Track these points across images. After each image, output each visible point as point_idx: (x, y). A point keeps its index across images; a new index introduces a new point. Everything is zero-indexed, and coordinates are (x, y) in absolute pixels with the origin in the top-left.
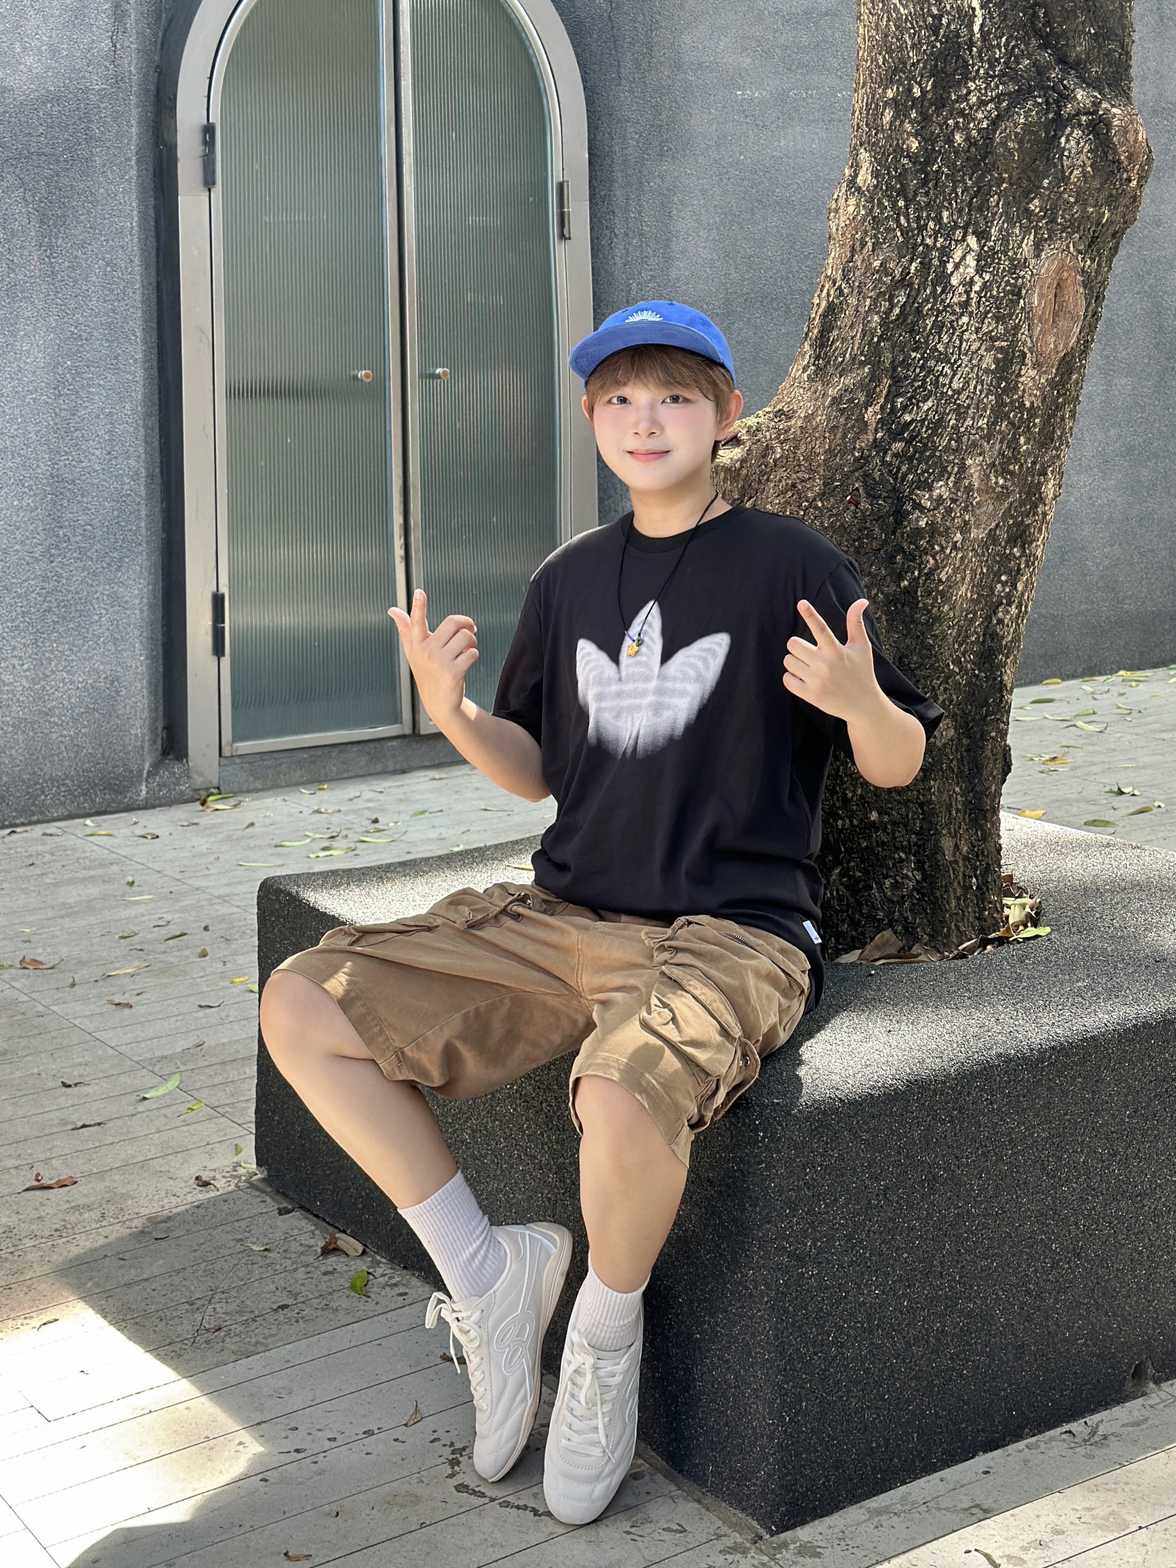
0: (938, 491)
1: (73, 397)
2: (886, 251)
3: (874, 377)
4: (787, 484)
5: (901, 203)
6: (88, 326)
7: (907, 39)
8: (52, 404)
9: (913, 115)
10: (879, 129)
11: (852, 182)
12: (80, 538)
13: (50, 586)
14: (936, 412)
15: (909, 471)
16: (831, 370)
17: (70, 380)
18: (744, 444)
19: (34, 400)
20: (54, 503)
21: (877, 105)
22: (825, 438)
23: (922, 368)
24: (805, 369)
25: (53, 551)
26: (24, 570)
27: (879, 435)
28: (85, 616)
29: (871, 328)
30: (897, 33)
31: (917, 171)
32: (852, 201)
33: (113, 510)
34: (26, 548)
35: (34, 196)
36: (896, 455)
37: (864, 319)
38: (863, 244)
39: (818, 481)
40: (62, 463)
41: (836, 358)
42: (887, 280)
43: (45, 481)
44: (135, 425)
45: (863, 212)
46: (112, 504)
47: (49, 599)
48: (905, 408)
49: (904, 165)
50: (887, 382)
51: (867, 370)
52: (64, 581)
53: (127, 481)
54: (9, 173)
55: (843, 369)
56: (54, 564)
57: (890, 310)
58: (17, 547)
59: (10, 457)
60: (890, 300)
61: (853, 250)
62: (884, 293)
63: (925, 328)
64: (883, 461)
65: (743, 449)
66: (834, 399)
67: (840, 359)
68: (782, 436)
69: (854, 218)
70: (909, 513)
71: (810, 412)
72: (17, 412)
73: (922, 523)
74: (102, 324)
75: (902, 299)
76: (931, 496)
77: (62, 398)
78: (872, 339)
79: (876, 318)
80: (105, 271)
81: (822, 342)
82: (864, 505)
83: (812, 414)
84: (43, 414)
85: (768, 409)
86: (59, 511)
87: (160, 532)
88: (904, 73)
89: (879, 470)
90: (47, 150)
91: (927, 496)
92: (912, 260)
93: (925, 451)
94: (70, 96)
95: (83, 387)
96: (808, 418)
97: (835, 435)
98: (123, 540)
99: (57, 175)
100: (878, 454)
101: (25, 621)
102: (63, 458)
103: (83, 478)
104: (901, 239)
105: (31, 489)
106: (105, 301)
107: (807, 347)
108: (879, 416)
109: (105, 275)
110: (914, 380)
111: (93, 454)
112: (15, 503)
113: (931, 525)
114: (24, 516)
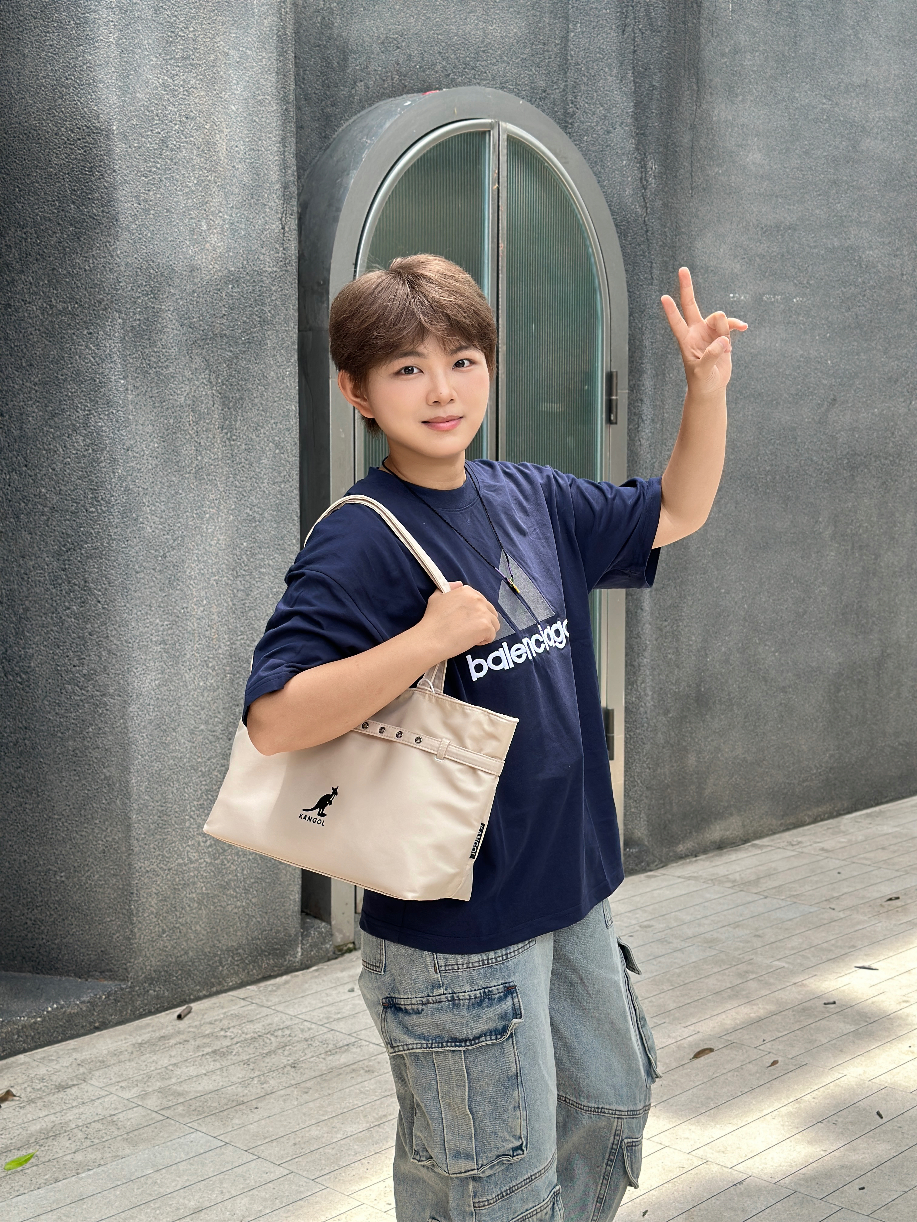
1: (248, 578)
6: (261, 508)
8: (231, 585)
17: (246, 561)
19: (217, 582)
20: (232, 681)
26: (207, 748)
35: (217, 377)
40: (237, 642)
43: (225, 661)
54: (197, 354)
58: (202, 727)
59: (197, 639)
77: (240, 579)
80: (274, 452)
84: (225, 595)
86: (236, 689)
90: (227, 332)
95: (255, 567)
99: (237, 358)
102: (239, 638)
105: (213, 668)
106: (274, 484)
112: (201, 684)
114: (208, 696)
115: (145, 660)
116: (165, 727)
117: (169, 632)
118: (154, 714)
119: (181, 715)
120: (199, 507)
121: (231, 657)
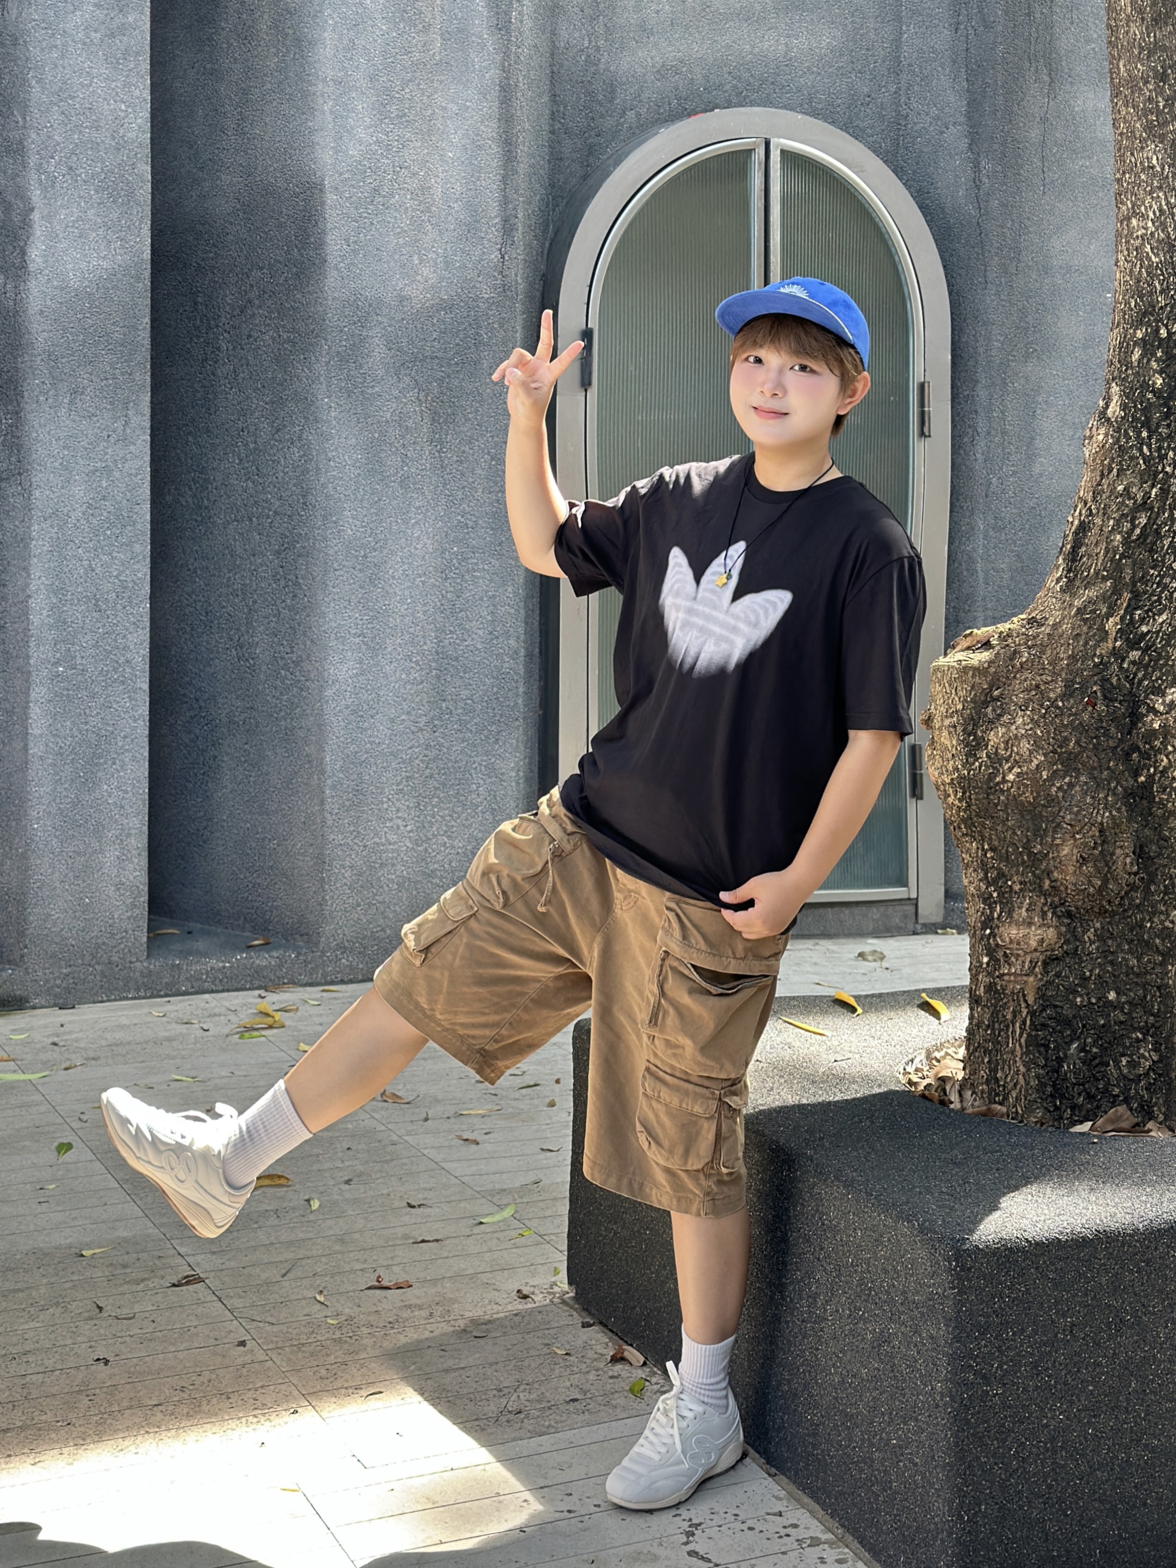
0: (1170, 697)
1: (458, 581)
2: (1130, 477)
3: (1116, 591)
4: (1031, 684)
5: (1145, 434)
6: (473, 515)
7: (1157, 284)
8: (439, 587)
9: (1159, 354)
10: (1129, 365)
11: (1103, 414)
12: (461, 711)
13: (432, 754)
14: (1170, 624)
15: (1144, 677)
16: (1077, 583)
17: (457, 565)
18: (993, 648)
19: (423, 582)
20: (438, 677)
21: (1128, 344)
22: (1069, 644)
23: (1159, 584)
24: (1058, 581)
25: (436, 722)
26: (409, 738)
27: (1118, 644)
28: (463, 784)
29: (1114, 547)
30: (1148, 279)
31: (1161, 405)
32: (1102, 431)
33: (493, 686)
34: (412, 718)
35: (427, 396)
36: (1133, 663)
37: (1107, 538)
38: (1110, 470)
39: (1060, 683)
40: (447, 641)
41: (1083, 572)
42: (1130, 503)
43: (431, 657)
44: (515, 607)
45: (1111, 441)
46: (492, 681)
47: (430, 766)
48: (1142, 620)
49: (1149, 399)
50: (1127, 596)
51: (1109, 584)
52: (446, 750)
53: (507, 660)
54: (406, 375)
55: (1088, 582)
56: (436, 734)
57: (1132, 530)
58: (403, 717)
59: (400, 634)
60: (1132, 522)
61: (1102, 476)
62: (1127, 515)
63: (1163, 548)
64: (1121, 668)
65: (991, 653)
66: (1079, 609)
67: (1086, 574)
68: (1031, 643)
69: (1103, 446)
70: (1144, 715)
71: (1058, 620)
72: (407, 593)
73: (1156, 726)
74: (487, 514)
75: (1143, 521)
76: (1164, 701)
77: (449, 581)
78: (1115, 556)
79: (1118, 537)
81: (1073, 557)
82: (1101, 707)
83: (1060, 622)
84: (431, 595)
85: (1023, 616)
86: (443, 685)
87: (538, 709)
88: (1153, 316)
89: (1117, 675)
90: (439, 354)
91: (1160, 701)
92: (1153, 486)
93: (1159, 660)
94: (462, 304)
95: (468, 571)
96: (1055, 626)
97: (1078, 642)
98: (501, 715)
99: (449, 377)
100: (1116, 660)
101: (409, 785)
102: (448, 636)
103: (466, 655)
104: (1143, 467)
105: (417, 663)
106: (490, 493)
107: (1061, 561)
108: (1119, 627)
109: (490, 468)
110: (1152, 595)
111: (476, 634)
112: (403, 676)
113: (1164, 727)
114: (411, 689)
115: (343, 650)
116: (362, 713)
117: (369, 626)
118: (351, 700)
119: (381, 703)
120: (404, 514)
121: (438, 654)
